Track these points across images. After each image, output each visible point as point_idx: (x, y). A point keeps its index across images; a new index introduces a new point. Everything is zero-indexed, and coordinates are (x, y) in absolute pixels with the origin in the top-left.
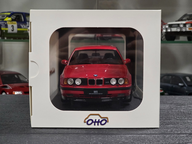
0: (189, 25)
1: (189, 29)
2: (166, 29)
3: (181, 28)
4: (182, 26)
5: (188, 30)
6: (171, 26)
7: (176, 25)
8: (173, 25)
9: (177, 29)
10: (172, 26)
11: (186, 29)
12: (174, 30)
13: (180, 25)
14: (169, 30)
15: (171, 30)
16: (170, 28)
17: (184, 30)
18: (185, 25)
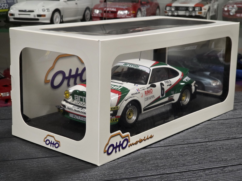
0: (199, 9)
1: (199, 13)
2: (172, 12)
3: (190, 12)
4: (191, 9)
5: (197, 14)
6: (177, 8)
7: (184, 8)
8: (181, 8)
9: (185, 13)
10: (179, 9)
11: (196, 13)
12: (181, 13)
13: (189, 8)
14: (176, 14)
15: (178, 13)
16: (176, 11)
17: (194, 14)
18: (194, 8)
